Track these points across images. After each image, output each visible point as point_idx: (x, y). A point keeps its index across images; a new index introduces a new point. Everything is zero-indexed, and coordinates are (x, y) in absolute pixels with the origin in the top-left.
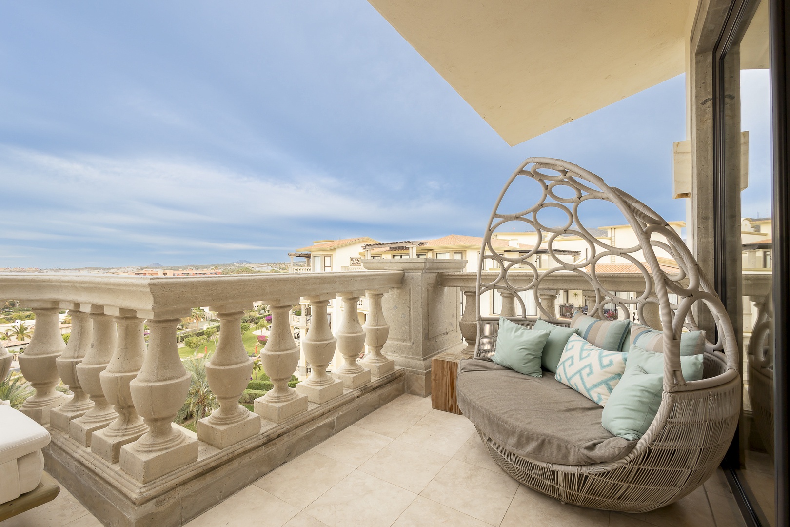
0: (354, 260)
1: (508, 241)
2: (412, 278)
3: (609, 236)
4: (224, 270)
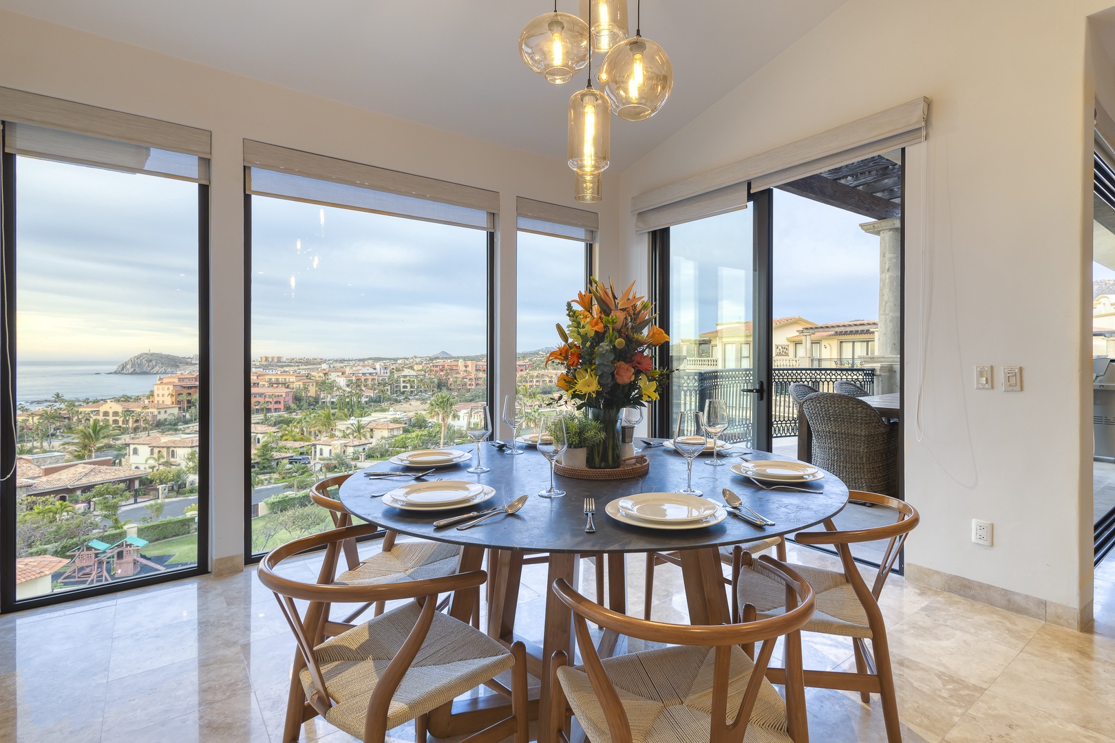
0: (780, 347)
4: (530, 360)
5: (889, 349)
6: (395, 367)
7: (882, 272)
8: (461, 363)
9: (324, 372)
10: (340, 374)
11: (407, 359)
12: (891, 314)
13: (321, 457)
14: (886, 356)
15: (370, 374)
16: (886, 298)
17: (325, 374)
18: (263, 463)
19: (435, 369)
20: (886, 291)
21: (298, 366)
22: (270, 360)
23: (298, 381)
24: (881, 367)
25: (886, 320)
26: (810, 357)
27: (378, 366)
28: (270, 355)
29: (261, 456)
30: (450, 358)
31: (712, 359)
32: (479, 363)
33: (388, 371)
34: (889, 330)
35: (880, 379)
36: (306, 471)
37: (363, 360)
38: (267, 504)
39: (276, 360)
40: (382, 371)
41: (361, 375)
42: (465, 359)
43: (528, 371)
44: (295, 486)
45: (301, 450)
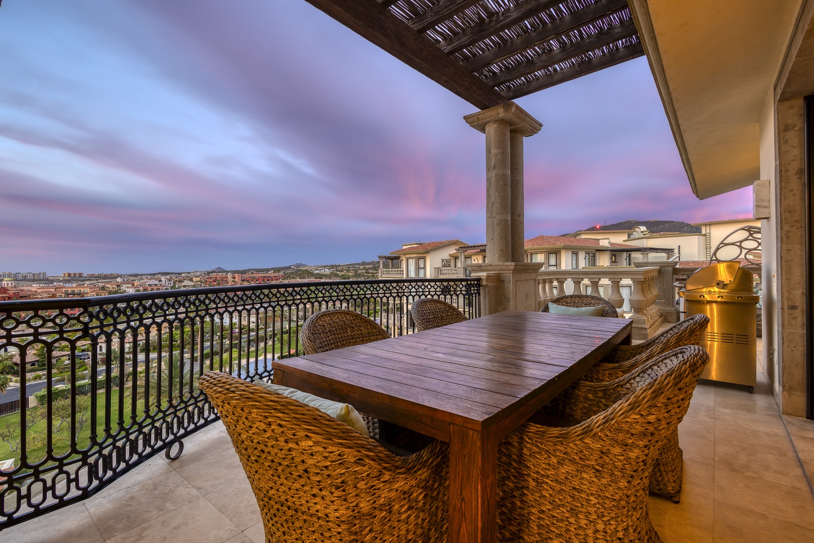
0: (445, 261)
1: (599, 240)
2: (666, 270)
3: (703, 232)
4: (284, 273)
5: (497, 256)
6: (178, 280)
7: (488, 170)
8: (229, 276)
9: (118, 284)
10: (131, 285)
11: (189, 273)
12: (498, 217)
13: (101, 352)
14: (493, 264)
15: (155, 285)
16: (492, 199)
17: (118, 286)
18: (42, 361)
19: (209, 280)
20: (493, 191)
21: (97, 280)
22: (72, 275)
23: (91, 292)
24: (487, 276)
25: (493, 224)
26: (464, 268)
27: (163, 279)
28: (72, 272)
29: (41, 355)
30: (224, 272)
31: (399, 269)
32: (244, 275)
33: (172, 282)
34: (496, 234)
35: (487, 290)
36: (83, 366)
37: (154, 275)
38: (37, 397)
39: (77, 276)
40: (167, 283)
41: (147, 286)
42: (234, 272)
43: (281, 280)
44: (66, 380)
45: (83, 348)
